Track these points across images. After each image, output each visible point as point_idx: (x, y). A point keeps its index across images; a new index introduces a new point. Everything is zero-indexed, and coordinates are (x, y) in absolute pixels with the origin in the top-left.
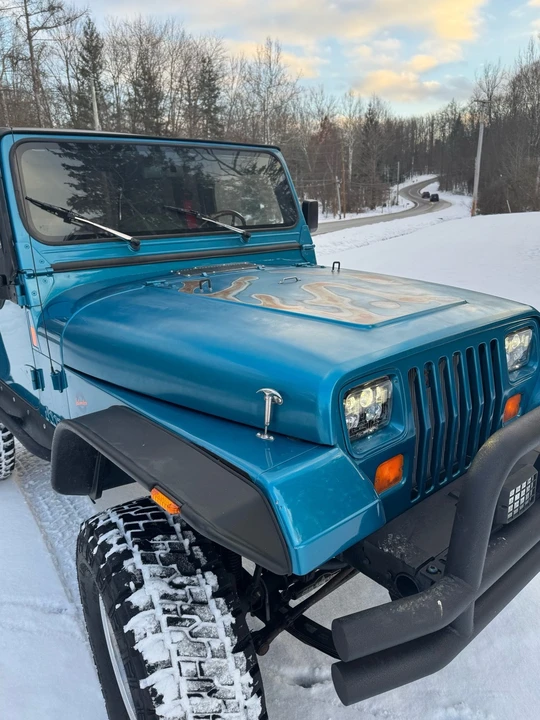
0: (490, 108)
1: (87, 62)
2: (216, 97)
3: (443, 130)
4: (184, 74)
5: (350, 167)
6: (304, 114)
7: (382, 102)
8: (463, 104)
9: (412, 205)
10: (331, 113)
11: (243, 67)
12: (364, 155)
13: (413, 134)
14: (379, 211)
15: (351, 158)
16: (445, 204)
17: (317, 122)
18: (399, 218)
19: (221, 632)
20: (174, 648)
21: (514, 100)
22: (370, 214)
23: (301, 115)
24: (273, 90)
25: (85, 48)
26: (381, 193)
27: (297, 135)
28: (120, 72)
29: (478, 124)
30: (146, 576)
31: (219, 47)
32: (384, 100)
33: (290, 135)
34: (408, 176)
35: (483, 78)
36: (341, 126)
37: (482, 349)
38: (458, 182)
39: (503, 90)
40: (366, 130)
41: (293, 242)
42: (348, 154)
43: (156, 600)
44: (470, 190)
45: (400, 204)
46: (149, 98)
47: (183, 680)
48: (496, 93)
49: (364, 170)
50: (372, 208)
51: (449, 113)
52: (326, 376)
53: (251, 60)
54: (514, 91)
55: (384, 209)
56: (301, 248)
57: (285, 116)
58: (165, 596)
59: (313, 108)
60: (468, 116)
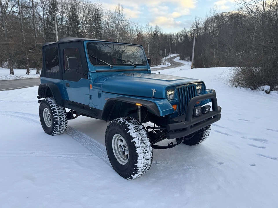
0: (197, 31)
1: (52, 9)
2: (100, 23)
3: (181, 38)
4: (88, 15)
5: (148, 50)
6: (132, 31)
7: (159, 28)
8: (188, 29)
9: (170, 64)
10: (141, 31)
11: (109, 14)
12: (153, 46)
13: (170, 39)
14: (158, 66)
15: (148, 47)
16: (182, 65)
17: (136, 34)
18: (166, 69)
19: (145, 134)
20: (137, 135)
21: (205, 29)
22: (156, 67)
23: (130, 31)
24: (120, 22)
25: (51, 4)
26: (159, 60)
27: (129, 38)
28: (63, 13)
29: (193, 37)
30: (130, 125)
31: (101, 6)
32: (160, 27)
33: (127, 38)
34: (169, 54)
35: (195, 22)
36: (145, 36)
37: (191, 87)
38: (187, 57)
39: (201, 25)
40: (154, 38)
41: (146, 69)
42: (147, 46)
43: (133, 128)
44: (191, 60)
45: (166, 64)
46: (75, 23)
47: (139, 140)
48: (199, 26)
49: (153, 52)
50: (156, 65)
51: (183, 32)
52: (164, 87)
53: (112, 11)
54: (205, 25)
55: (161, 66)
56: (148, 70)
57: (124, 31)
58: (134, 128)
59: (135, 29)
60: (190, 34)
